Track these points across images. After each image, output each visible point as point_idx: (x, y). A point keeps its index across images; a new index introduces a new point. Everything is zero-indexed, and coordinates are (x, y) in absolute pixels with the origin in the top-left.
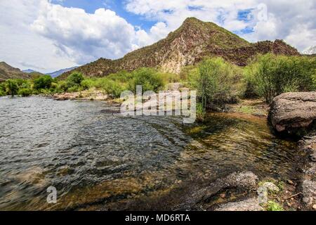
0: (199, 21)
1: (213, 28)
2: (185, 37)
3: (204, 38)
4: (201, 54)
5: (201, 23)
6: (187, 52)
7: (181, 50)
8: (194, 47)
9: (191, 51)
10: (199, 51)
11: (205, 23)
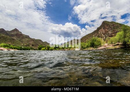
0: (108, 22)
1: (114, 23)
2: (104, 28)
3: (111, 28)
4: (111, 34)
5: (109, 22)
6: (105, 34)
7: (103, 33)
8: (107, 32)
9: (107, 33)
10: (110, 33)
11: (110, 22)
